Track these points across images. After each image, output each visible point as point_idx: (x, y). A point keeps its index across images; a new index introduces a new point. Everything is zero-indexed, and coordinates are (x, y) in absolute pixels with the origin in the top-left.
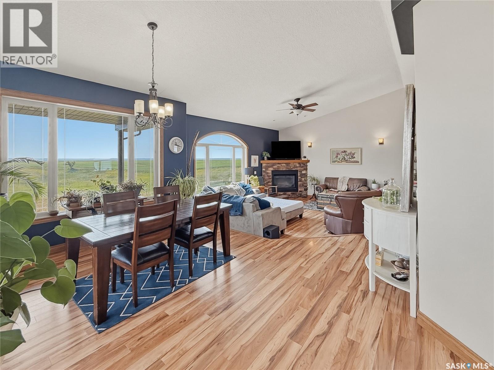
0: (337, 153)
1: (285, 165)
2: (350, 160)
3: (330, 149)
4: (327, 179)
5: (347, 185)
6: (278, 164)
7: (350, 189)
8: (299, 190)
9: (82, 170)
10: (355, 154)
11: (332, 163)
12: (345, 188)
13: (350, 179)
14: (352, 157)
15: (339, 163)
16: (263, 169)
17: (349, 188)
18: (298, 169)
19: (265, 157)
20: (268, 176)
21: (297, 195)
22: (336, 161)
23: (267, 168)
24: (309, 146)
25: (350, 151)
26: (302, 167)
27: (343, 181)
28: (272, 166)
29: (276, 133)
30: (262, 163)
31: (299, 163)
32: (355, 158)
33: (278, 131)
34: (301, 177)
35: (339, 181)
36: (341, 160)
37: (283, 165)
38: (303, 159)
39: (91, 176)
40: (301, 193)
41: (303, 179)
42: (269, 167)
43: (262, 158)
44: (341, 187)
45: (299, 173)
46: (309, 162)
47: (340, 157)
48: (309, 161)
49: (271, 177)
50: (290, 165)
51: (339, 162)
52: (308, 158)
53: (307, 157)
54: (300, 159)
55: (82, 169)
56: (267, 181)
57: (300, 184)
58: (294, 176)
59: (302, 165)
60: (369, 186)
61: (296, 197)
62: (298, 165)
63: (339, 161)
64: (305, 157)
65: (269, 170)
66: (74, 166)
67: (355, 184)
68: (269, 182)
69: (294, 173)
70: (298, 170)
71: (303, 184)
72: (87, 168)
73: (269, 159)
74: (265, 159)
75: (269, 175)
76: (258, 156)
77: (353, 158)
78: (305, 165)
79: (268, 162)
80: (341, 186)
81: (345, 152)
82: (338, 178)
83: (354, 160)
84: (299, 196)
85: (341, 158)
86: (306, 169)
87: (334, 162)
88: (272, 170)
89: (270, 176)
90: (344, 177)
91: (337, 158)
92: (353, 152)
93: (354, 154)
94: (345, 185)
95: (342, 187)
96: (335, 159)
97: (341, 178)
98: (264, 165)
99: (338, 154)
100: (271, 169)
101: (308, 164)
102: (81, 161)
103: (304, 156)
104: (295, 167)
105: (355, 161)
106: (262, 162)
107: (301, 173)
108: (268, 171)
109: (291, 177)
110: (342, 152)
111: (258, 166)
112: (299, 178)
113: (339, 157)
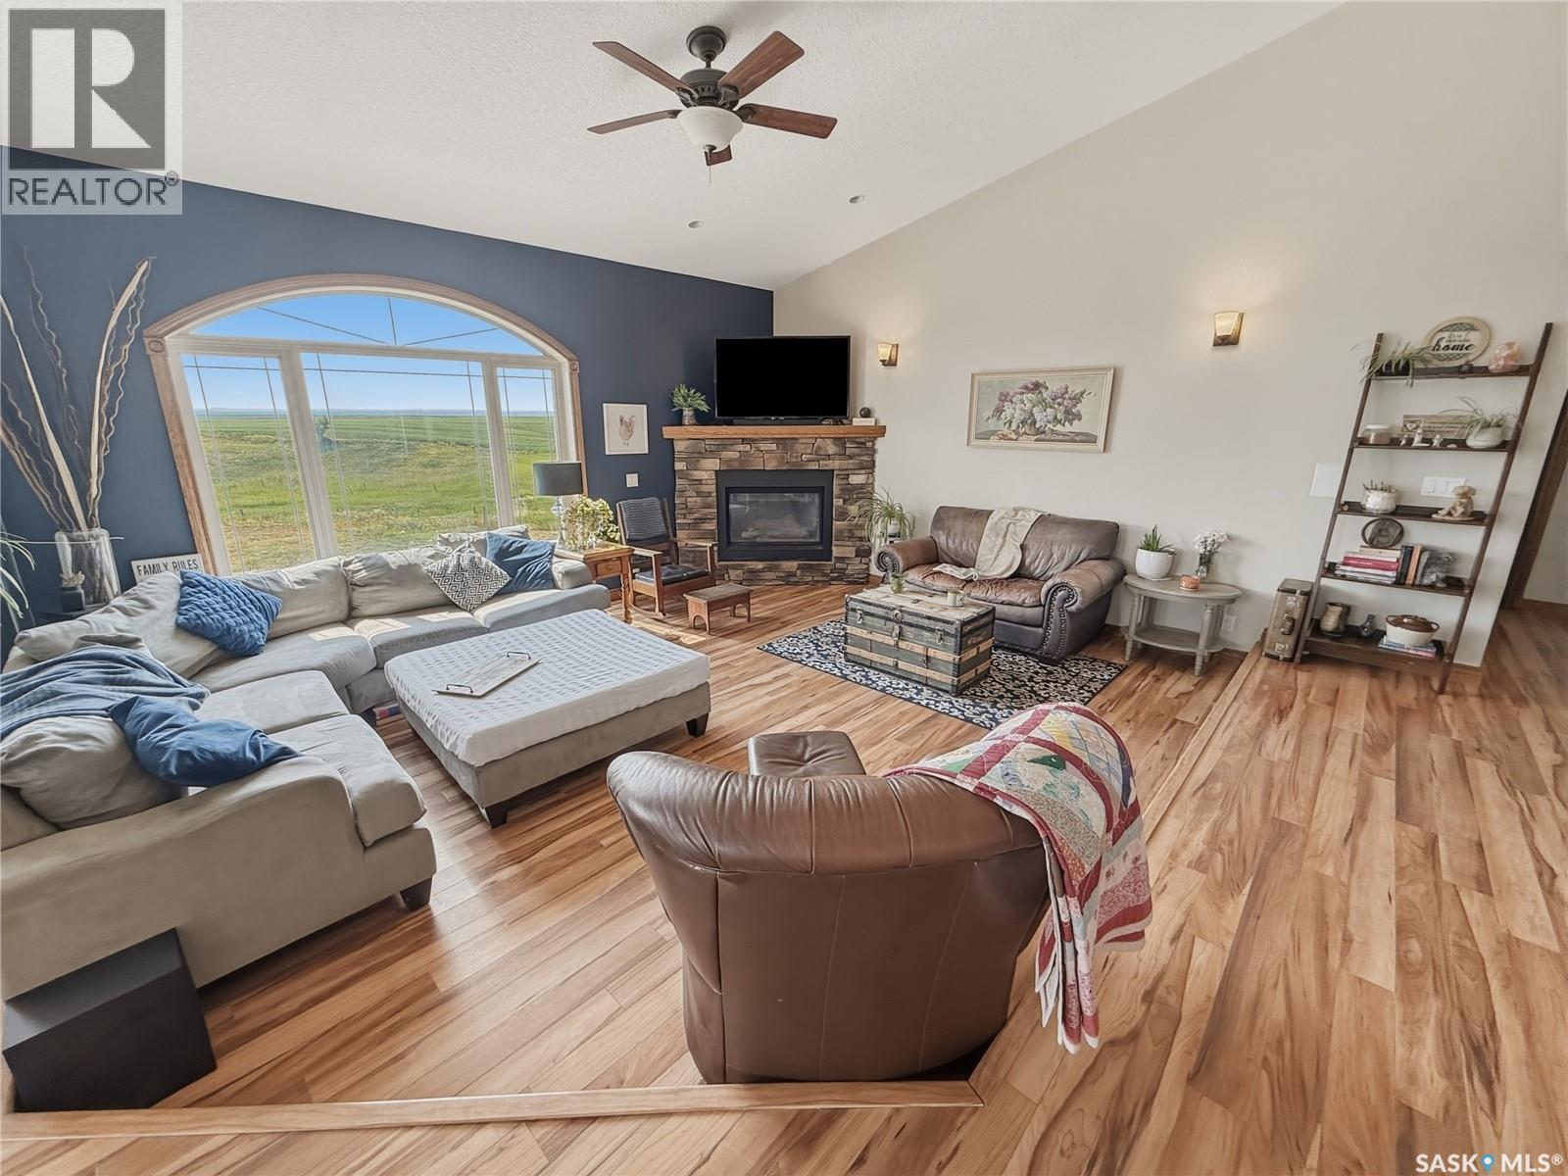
0: (1001, 394)
1: (774, 447)
2: (1059, 428)
3: (973, 376)
4: (944, 516)
5: (1023, 547)
6: (744, 441)
7: (1032, 568)
8: (836, 551)
9: (352, 443)
10: (1085, 399)
11: (974, 442)
12: (1008, 563)
13: (1044, 521)
14: (1067, 412)
15: (1003, 443)
16: (679, 466)
17: (1028, 561)
18: (835, 464)
19: (687, 413)
20: (699, 494)
21: (826, 575)
22: (994, 433)
23: (695, 458)
24: (883, 361)
25: (1063, 385)
26: (851, 457)
27: (1008, 526)
28: (712, 453)
29: (761, 300)
30: (672, 440)
31: (839, 441)
32: (1079, 417)
33: (772, 292)
34: (845, 501)
35: (990, 529)
36: (1014, 427)
37: (763, 446)
38: (858, 421)
39: (376, 461)
40: (845, 566)
41: (853, 509)
42: (702, 455)
43: (665, 414)
44: (993, 556)
45: (835, 482)
46: (883, 434)
47: (1014, 412)
48: (881, 431)
49: (713, 499)
50: (798, 447)
51: (1004, 437)
52: (881, 416)
53: (877, 414)
54: (845, 421)
55: (350, 440)
56: (696, 516)
57: (841, 532)
58: (816, 498)
59: (850, 447)
60: (1126, 557)
61: (818, 582)
62: (832, 449)
63: (1005, 431)
64: (867, 414)
65: (706, 467)
66: (327, 431)
67: (1055, 548)
68: (703, 520)
69: (819, 484)
70: (833, 470)
71: (850, 531)
72: (364, 437)
73: (701, 419)
74: (686, 421)
75: (705, 488)
76: (645, 407)
77: (1071, 416)
78: (863, 449)
79: (698, 433)
80: (996, 551)
81: (1037, 387)
82: (992, 511)
83: (1077, 427)
84: (834, 579)
85: (1018, 416)
86: (870, 467)
87: (985, 436)
88: (718, 468)
89: (709, 494)
90: (1016, 511)
91: (999, 418)
92: (1075, 389)
93: (1077, 399)
94: (1014, 549)
95: (997, 557)
96: (992, 424)
97: (1002, 513)
98: (679, 446)
99: (1004, 398)
100: (712, 464)
101: (880, 443)
102: (346, 417)
103: (867, 406)
104: (821, 455)
105: (1077, 434)
106: (668, 432)
107: (844, 482)
108: (697, 475)
109: (806, 498)
110: (1026, 388)
111: (647, 452)
112: (838, 502)
113: (1008, 412)
